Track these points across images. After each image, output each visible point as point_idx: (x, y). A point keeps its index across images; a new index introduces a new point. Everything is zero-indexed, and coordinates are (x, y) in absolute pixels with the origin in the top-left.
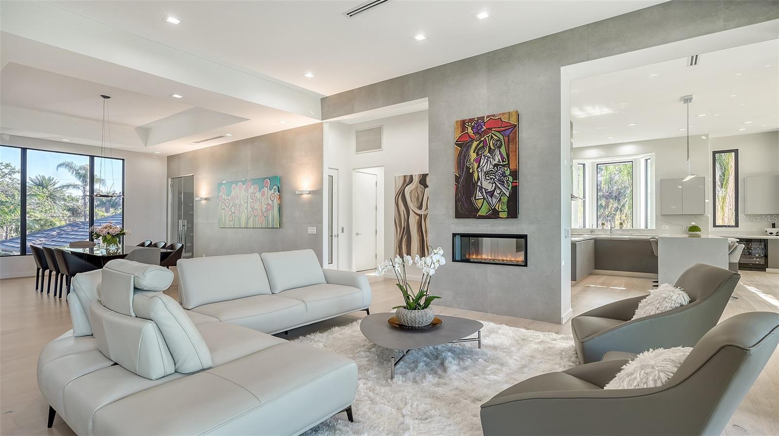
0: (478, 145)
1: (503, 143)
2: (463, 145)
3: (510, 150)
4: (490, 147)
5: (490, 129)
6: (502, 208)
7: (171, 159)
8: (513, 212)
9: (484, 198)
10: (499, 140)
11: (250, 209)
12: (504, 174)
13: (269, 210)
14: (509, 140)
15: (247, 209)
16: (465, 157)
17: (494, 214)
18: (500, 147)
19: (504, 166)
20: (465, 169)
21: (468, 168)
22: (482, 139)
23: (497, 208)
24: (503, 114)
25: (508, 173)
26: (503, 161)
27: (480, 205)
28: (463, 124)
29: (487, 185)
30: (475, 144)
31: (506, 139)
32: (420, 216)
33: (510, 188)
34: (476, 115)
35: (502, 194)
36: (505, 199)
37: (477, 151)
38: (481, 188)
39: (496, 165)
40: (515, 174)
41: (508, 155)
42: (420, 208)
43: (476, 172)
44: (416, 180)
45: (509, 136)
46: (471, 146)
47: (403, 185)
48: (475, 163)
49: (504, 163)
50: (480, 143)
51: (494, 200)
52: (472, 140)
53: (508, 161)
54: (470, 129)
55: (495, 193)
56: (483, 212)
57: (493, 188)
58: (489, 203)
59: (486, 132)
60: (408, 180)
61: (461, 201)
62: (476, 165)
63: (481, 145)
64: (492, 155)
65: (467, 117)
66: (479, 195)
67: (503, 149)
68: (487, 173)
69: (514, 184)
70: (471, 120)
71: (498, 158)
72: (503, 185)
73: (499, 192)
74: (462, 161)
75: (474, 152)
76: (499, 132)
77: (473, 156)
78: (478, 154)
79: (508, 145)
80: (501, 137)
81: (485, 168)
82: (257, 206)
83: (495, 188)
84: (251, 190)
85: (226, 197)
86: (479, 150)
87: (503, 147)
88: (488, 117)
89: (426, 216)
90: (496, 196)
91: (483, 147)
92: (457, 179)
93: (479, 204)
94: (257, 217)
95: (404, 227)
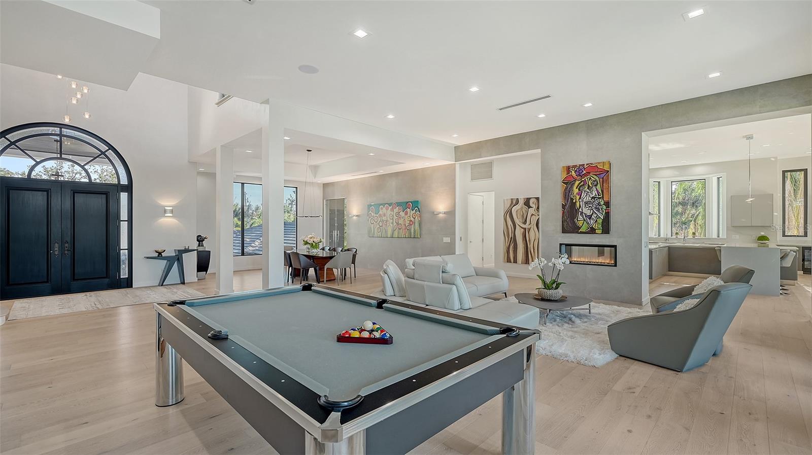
0: (580, 183)
1: (599, 183)
2: (568, 183)
3: (604, 188)
4: (588, 185)
5: (589, 173)
6: (598, 227)
7: (325, 185)
8: (606, 230)
9: (584, 220)
10: (596, 181)
11: (395, 224)
12: (599, 204)
13: (411, 225)
14: (603, 181)
15: (392, 223)
16: (570, 192)
17: (592, 231)
18: (596, 185)
19: (599, 198)
20: (569, 200)
21: (572, 199)
22: (583, 180)
23: (594, 226)
24: (599, 163)
25: (602, 203)
26: (599, 195)
27: (581, 225)
28: (568, 169)
29: (587, 211)
30: (577, 183)
31: (601, 180)
32: (525, 229)
33: (604, 213)
34: (579, 163)
35: (598, 217)
36: (600, 221)
37: (579, 187)
38: (582, 213)
39: (593, 198)
40: (607, 204)
41: (602, 191)
42: (525, 223)
43: (578, 202)
44: (521, 202)
45: (603, 178)
46: (574, 184)
47: (510, 206)
48: (577, 196)
49: (600, 196)
50: (581, 182)
51: (592, 221)
52: (575, 180)
53: (603, 195)
54: (573, 172)
55: (593, 217)
56: (583, 229)
57: (591, 213)
58: (588, 223)
59: (585, 175)
60: (514, 202)
61: (567, 221)
62: (578, 197)
63: (582, 183)
64: (590, 191)
65: (571, 164)
66: (580, 218)
67: (599, 187)
68: (586, 203)
69: (607, 211)
70: (574, 166)
71: (594, 193)
72: (599, 211)
73: (595, 216)
74: (567, 194)
75: (577, 188)
76: (596, 175)
77: (576, 191)
78: (579, 190)
79: (603, 184)
80: (597, 179)
81: (585, 199)
82: (401, 221)
83: (593, 213)
84: (396, 210)
85: (375, 215)
86: (580, 187)
87: (599, 185)
88: (587, 164)
89: (529, 230)
90: (593, 219)
91: (584, 185)
92: (564, 206)
93: (580, 223)
94: (401, 230)
95: (511, 238)
